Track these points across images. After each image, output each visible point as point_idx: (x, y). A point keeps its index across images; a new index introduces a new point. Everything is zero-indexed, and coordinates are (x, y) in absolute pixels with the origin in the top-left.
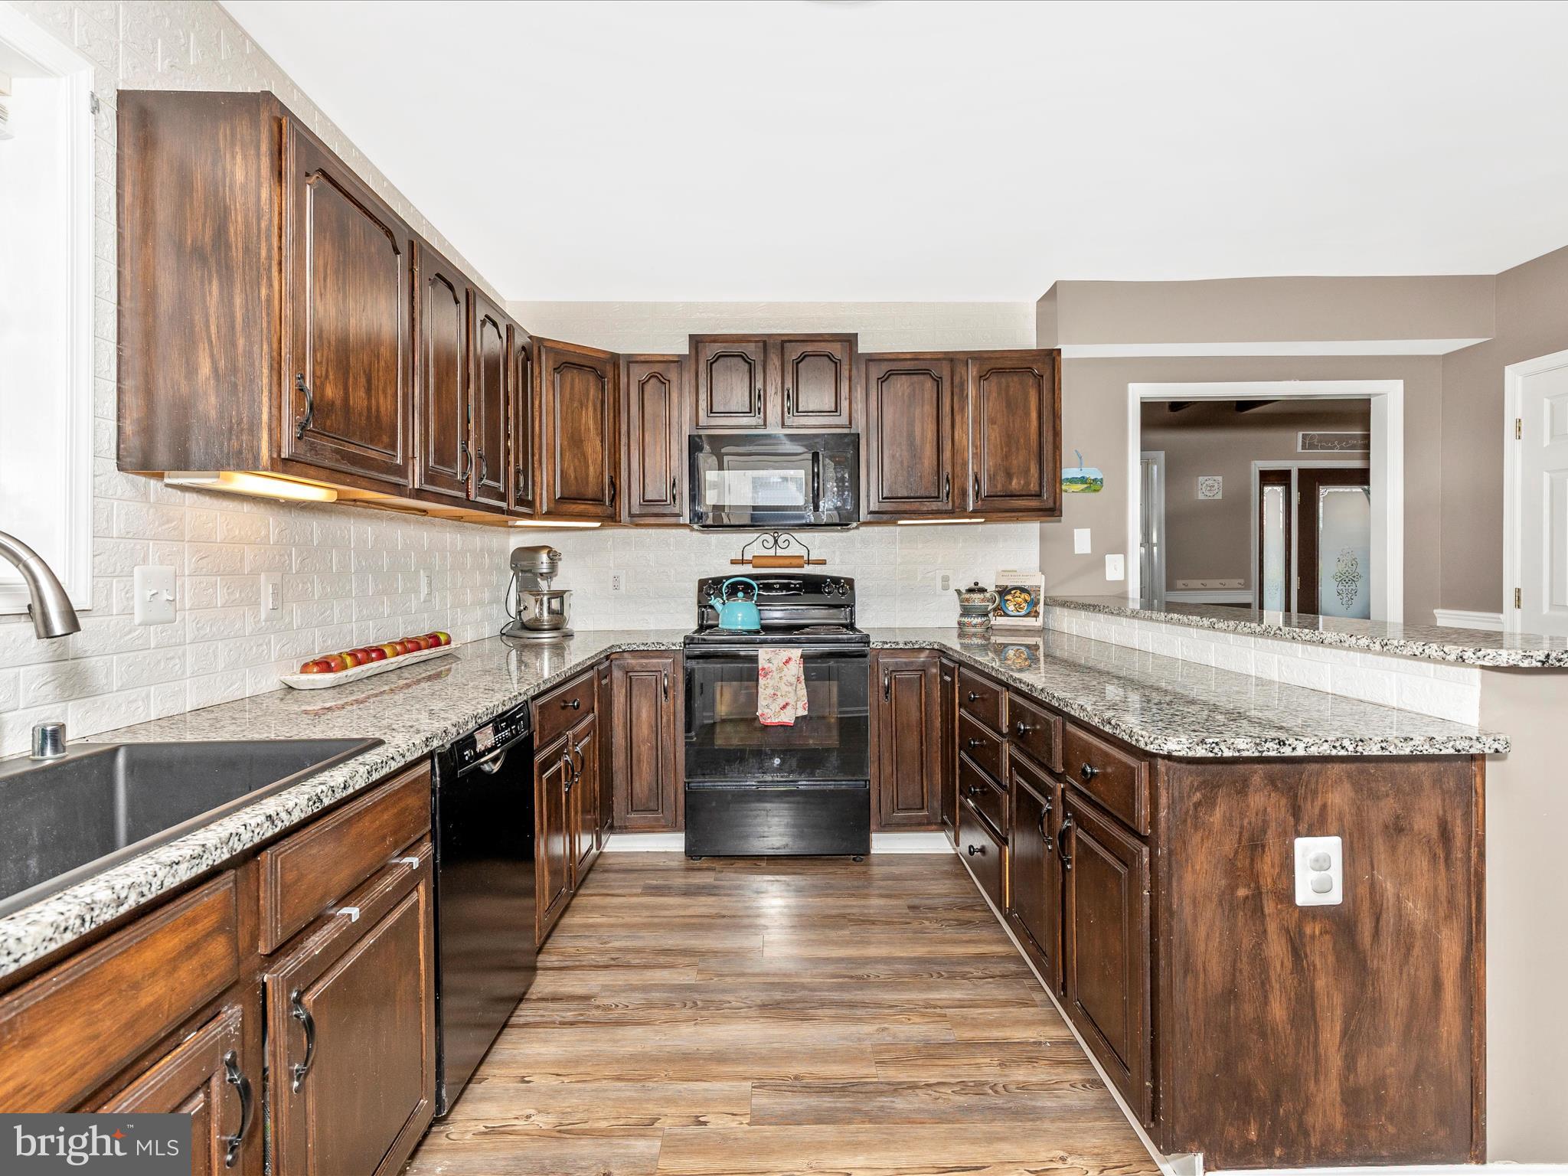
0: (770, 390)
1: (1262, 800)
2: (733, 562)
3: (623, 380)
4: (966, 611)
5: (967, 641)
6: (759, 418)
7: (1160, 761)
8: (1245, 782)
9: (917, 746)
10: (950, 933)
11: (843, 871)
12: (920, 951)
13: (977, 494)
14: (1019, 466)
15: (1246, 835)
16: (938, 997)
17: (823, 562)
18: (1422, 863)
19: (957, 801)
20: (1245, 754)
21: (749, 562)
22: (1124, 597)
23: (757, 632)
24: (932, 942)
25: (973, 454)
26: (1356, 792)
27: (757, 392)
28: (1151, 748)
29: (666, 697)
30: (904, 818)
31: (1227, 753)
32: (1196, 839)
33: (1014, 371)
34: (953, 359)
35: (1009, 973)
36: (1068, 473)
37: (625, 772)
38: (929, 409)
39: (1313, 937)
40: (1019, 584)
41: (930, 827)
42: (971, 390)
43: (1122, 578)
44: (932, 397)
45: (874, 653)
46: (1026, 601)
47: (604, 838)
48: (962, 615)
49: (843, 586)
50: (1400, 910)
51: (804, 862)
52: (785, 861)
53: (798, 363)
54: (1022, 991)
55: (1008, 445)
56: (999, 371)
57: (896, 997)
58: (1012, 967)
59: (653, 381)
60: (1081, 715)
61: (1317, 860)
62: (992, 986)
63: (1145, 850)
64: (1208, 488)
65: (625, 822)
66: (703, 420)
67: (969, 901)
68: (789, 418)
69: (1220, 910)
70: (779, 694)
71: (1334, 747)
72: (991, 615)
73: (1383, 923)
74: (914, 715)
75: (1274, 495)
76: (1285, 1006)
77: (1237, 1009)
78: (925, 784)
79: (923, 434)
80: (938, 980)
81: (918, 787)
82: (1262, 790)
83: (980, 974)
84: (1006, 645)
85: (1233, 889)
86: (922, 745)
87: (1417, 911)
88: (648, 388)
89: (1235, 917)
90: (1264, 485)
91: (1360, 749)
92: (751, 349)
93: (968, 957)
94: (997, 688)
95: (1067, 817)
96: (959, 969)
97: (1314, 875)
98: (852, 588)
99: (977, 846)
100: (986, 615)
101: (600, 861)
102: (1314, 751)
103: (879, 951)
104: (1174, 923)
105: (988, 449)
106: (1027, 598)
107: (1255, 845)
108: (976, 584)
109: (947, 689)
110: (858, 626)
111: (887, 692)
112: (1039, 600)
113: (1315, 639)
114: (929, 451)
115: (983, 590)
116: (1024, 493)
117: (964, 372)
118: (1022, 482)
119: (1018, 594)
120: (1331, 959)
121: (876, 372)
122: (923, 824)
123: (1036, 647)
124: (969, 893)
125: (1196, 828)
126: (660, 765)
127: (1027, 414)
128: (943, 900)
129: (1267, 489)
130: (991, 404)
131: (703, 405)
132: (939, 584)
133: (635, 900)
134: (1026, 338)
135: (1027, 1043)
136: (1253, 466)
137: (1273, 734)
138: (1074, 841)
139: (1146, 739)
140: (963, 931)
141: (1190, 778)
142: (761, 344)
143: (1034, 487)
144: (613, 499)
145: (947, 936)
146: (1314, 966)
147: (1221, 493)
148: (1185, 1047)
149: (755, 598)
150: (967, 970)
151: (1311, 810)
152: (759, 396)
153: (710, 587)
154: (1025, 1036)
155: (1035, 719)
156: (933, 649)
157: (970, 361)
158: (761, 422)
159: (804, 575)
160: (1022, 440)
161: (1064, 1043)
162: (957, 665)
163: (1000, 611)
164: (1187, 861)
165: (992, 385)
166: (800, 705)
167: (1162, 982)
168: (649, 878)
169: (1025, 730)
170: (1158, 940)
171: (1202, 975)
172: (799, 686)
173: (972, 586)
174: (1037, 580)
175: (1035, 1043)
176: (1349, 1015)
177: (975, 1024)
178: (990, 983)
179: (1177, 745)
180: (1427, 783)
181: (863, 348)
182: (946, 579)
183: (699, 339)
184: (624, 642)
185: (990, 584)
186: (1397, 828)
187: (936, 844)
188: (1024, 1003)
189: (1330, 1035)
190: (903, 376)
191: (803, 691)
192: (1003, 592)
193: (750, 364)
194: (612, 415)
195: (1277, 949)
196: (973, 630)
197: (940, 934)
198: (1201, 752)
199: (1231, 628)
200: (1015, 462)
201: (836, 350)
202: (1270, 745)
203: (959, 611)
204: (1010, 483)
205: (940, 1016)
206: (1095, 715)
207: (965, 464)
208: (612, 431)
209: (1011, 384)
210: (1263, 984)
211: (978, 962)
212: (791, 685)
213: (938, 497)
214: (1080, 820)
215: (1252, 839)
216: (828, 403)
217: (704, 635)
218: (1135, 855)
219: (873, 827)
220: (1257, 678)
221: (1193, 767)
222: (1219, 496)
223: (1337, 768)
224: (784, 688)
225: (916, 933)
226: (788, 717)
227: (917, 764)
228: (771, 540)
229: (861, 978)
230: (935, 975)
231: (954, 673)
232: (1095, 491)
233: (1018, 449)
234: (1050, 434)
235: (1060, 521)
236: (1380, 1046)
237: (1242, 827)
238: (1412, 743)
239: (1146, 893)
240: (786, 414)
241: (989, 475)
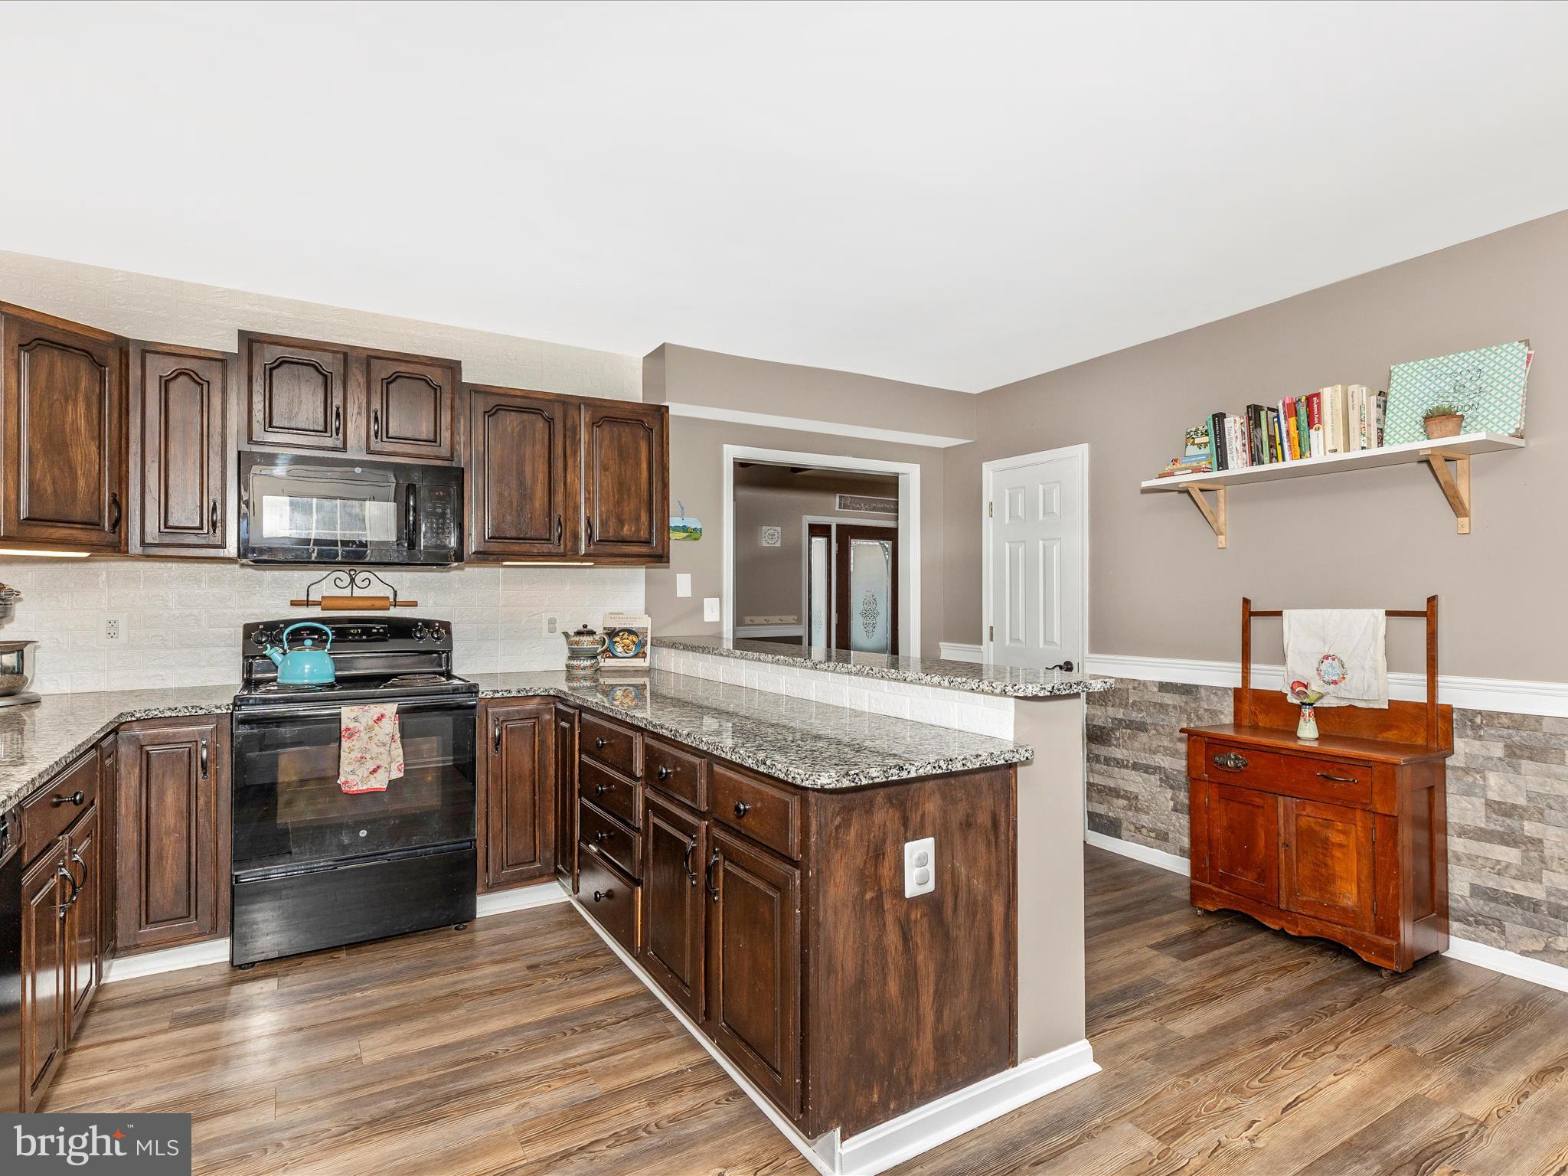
0: (352, 410)
1: (884, 816)
2: (294, 604)
3: (135, 373)
4: (574, 654)
5: (575, 684)
6: (338, 439)
7: (811, 793)
8: (871, 803)
9: (529, 796)
10: (576, 985)
11: (445, 944)
12: (548, 1011)
13: (590, 537)
14: (630, 513)
15: (872, 847)
16: (576, 1054)
17: (414, 604)
18: (982, 848)
19: (576, 849)
20: (877, 780)
21: (317, 604)
22: (719, 637)
23: (331, 686)
24: (559, 998)
25: (585, 498)
26: (944, 800)
27: (334, 409)
28: (806, 784)
29: (205, 774)
30: (513, 874)
31: (865, 782)
32: (837, 856)
33: (626, 421)
34: (566, 402)
35: (642, 1011)
36: (674, 521)
37: (136, 875)
38: (541, 450)
39: (916, 921)
40: (627, 626)
41: (541, 879)
42: (584, 436)
43: (718, 620)
44: (543, 438)
45: (482, 703)
46: (634, 643)
47: (105, 965)
48: (570, 658)
49: (437, 631)
50: (969, 887)
51: (394, 943)
52: (370, 947)
53: (388, 383)
54: (657, 1026)
55: (620, 491)
56: (611, 420)
57: (530, 1067)
58: (644, 1004)
59: (182, 379)
60: (733, 757)
61: (919, 859)
62: (628, 1028)
63: (798, 873)
64: (770, 537)
65: (135, 939)
66: (258, 433)
67: (589, 947)
68: (377, 443)
69: (853, 914)
70: (368, 756)
71: (934, 767)
72: (599, 657)
73: (959, 899)
74: (527, 765)
75: (819, 543)
76: (897, 982)
77: (865, 995)
78: (537, 835)
79: (533, 474)
80: (573, 1037)
81: (529, 840)
82: (883, 808)
83: (614, 1019)
84: (613, 686)
85: (863, 893)
86: (534, 795)
87: (979, 885)
88: (174, 387)
89: (864, 917)
90: (812, 536)
91: (950, 767)
92: (326, 361)
93: (600, 1005)
94: (630, 733)
95: (715, 852)
96: (591, 1020)
97: (917, 871)
98: (449, 632)
99: (603, 890)
100: (595, 657)
101: (101, 998)
102: (922, 772)
103: (504, 1023)
104: (820, 934)
105: (601, 494)
106: (634, 639)
107: (877, 854)
108: (585, 626)
109: (563, 736)
110: (455, 673)
111: (498, 744)
112: (646, 641)
113: (899, 677)
114: (540, 492)
115: (592, 633)
116: (634, 539)
117: (576, 416)
118: (633, 529)
119: (626, 636)
120: (927, 936)
121: (480, 405)
122: (535, 877)
123: (644, 686)
124: (588, 940)
125: (837, 846)
126: (193, 859)
127: (638, 464)
128: (563, 953)
129: (814, 540)
130: (603, 451)
131: (258, 415)
132: (545, 627)
133: (162, 1038)
134: (633, 391)
135: (670, 1075)
136: (804, 520)
137: (894, 762)
138: (721, 874)
139: (802, 776)
140: (589, 980)
141: (833, 806)
142: (341, 356)
143: (643, 534)
144: (116, 524)
145: (574, 989)
146: (917, 944)
147: (779, 541)
148: (828, 1038)
149: (328, 646)
150: (601, 1018)
151: (915, 819)
152: (338, 415)
153: (262, 635)
154: (666, 1069)
155: (677, 761)
156: (549, 695)
157: (583, 407)
158: (340, 444)
159: (389, 618)
160: (633, 489)
161: (703, 1065)
162: (577, 711)
163: (610, 653)
164: (830, 877)
165: (605, 433)
166: (394, 766)
167: (812, 987)
168: (178, 1006)
169: (667, 773)
170: (809, 950)
171: (840, 973)
172: (394, 745)
173: (580, 628)
174: (643, 622)
175: (677, 1073)
176: (939, 976)
177: (617, 1071)
178: (625, 1026)
179: (827, 779)
180: (985, 787)
181: (466, 378)
182: (552, 622)
183: (253, 337)
184: (138, 708)
185: (598, 626)
186: (968, 824)
187: (551, 894)
188: (660, 1037)
189: (927, 998)
190: (513, 413)
191: (398, 751)
192: (612, 633)
193: (325, 377)
194: (116, 415)
195: (892, 937)
196: (583, 672)
197: (566, 989)
198: (846, 783)
199: (831, 668)
200: (626, 509)
201: (436, 376)
202: (894, 771)
203: (566, 653)
204: (622, 528)
205: (581, 1073)
206: (749, 757)
207: (577, 509)
208: (115, 435)
209: (623, 434)
210: (883, 969)
211: (609, 1008)
212: (384, 745)
213: (550, 540)
214: (729, 855)
215: (876, 850)
216: (425, 429)
217: (257, 694)
218: (788, 879)
219: (479, 889)
220: (851, 710)
221: (834, 797)
222: (778, 544)
223: (931, 784)
224: (375, 749)
225: (540, 993)
226: (379, 782)
227: (529, 816)
228: (346, 578)
229: (486, 1057)
230: (569, 1033)
231: (574, 720)
232: (695, 539)
233: (629, 497)
234: (660, 484)
235: (668, 567)
236: (956, 996)
237: (869, 839)
238: (980, 759)
239: (798, 911)
240: (373, 437)
241: (601, 521)
